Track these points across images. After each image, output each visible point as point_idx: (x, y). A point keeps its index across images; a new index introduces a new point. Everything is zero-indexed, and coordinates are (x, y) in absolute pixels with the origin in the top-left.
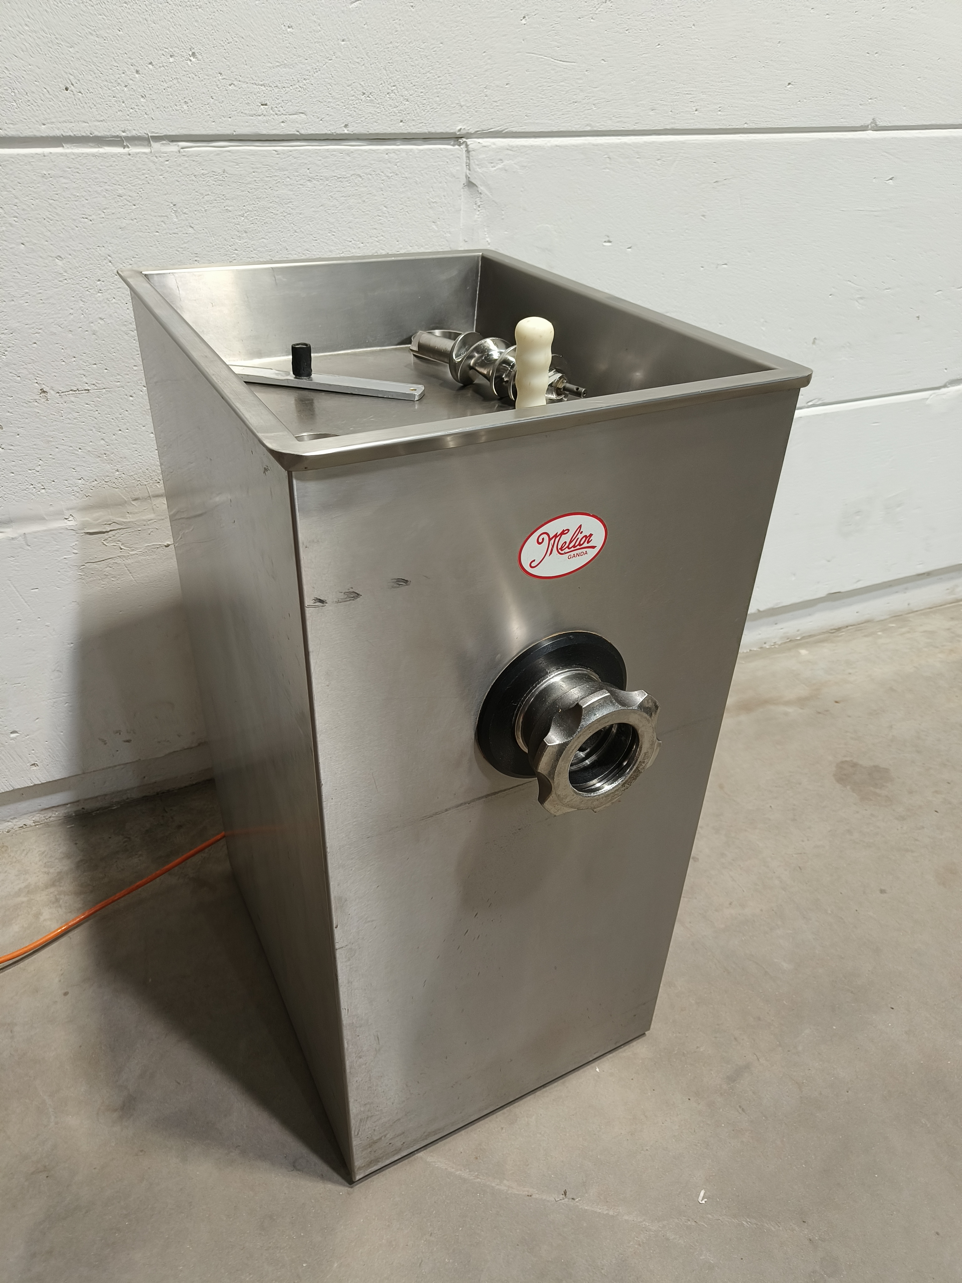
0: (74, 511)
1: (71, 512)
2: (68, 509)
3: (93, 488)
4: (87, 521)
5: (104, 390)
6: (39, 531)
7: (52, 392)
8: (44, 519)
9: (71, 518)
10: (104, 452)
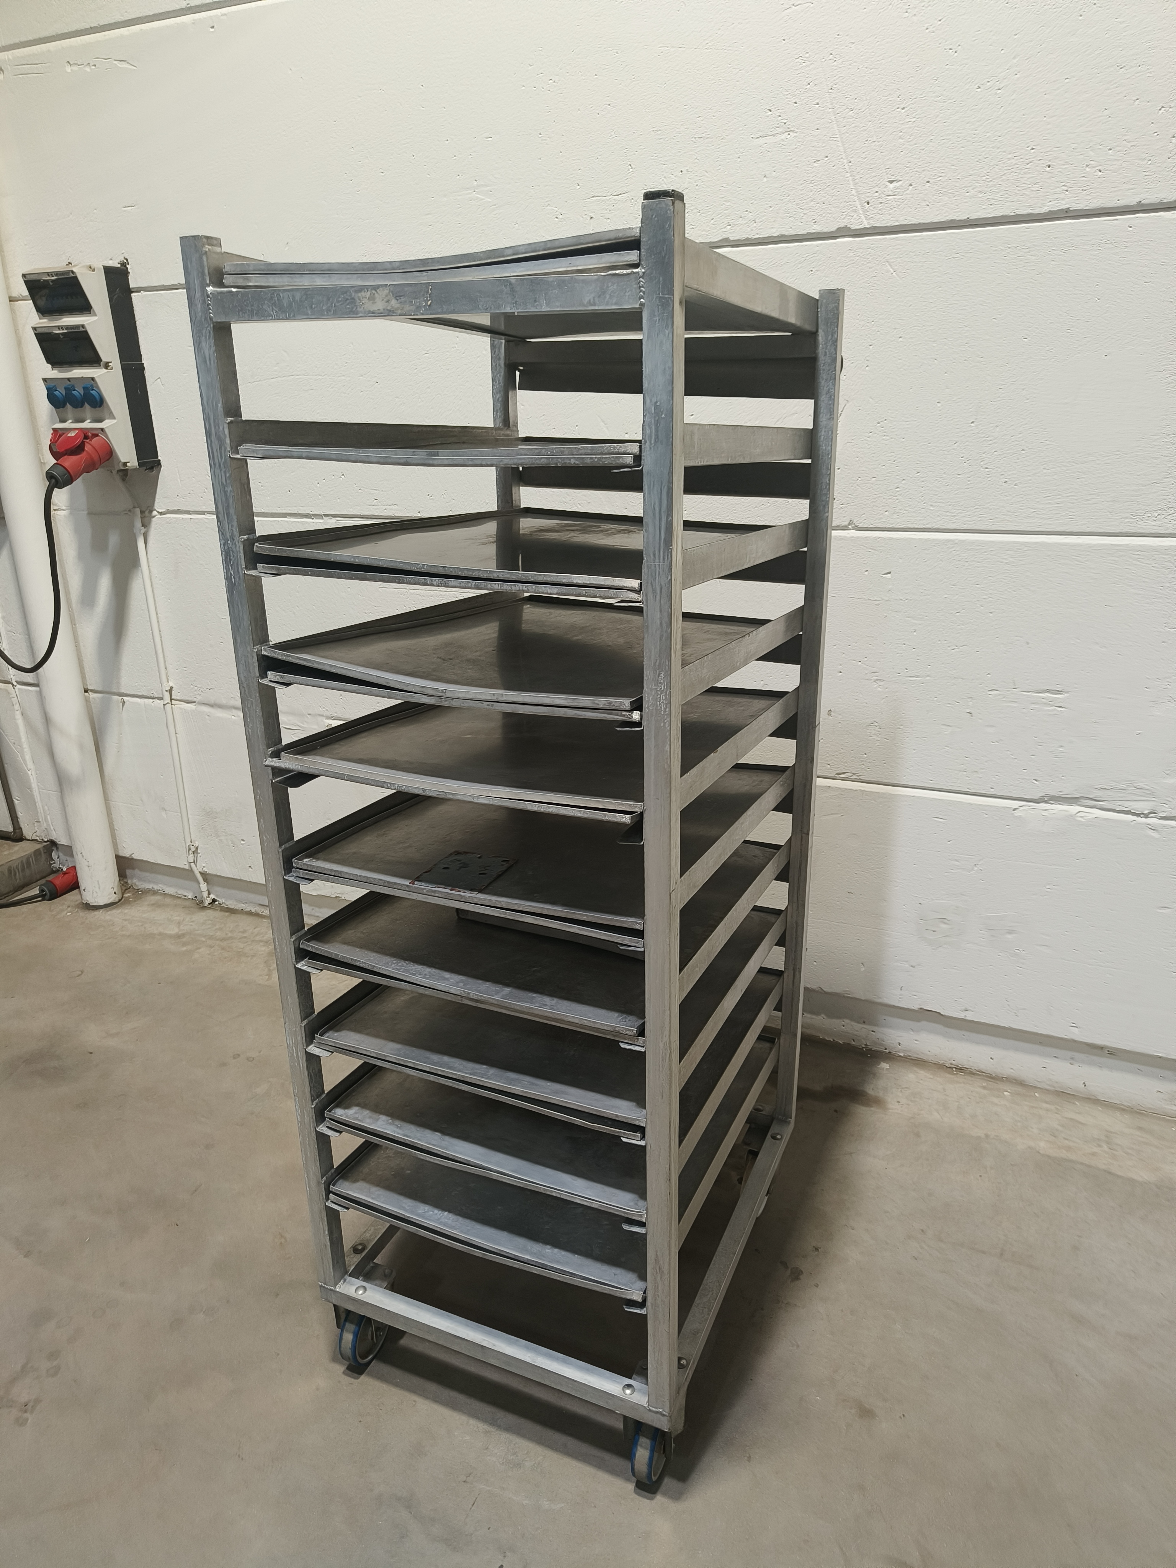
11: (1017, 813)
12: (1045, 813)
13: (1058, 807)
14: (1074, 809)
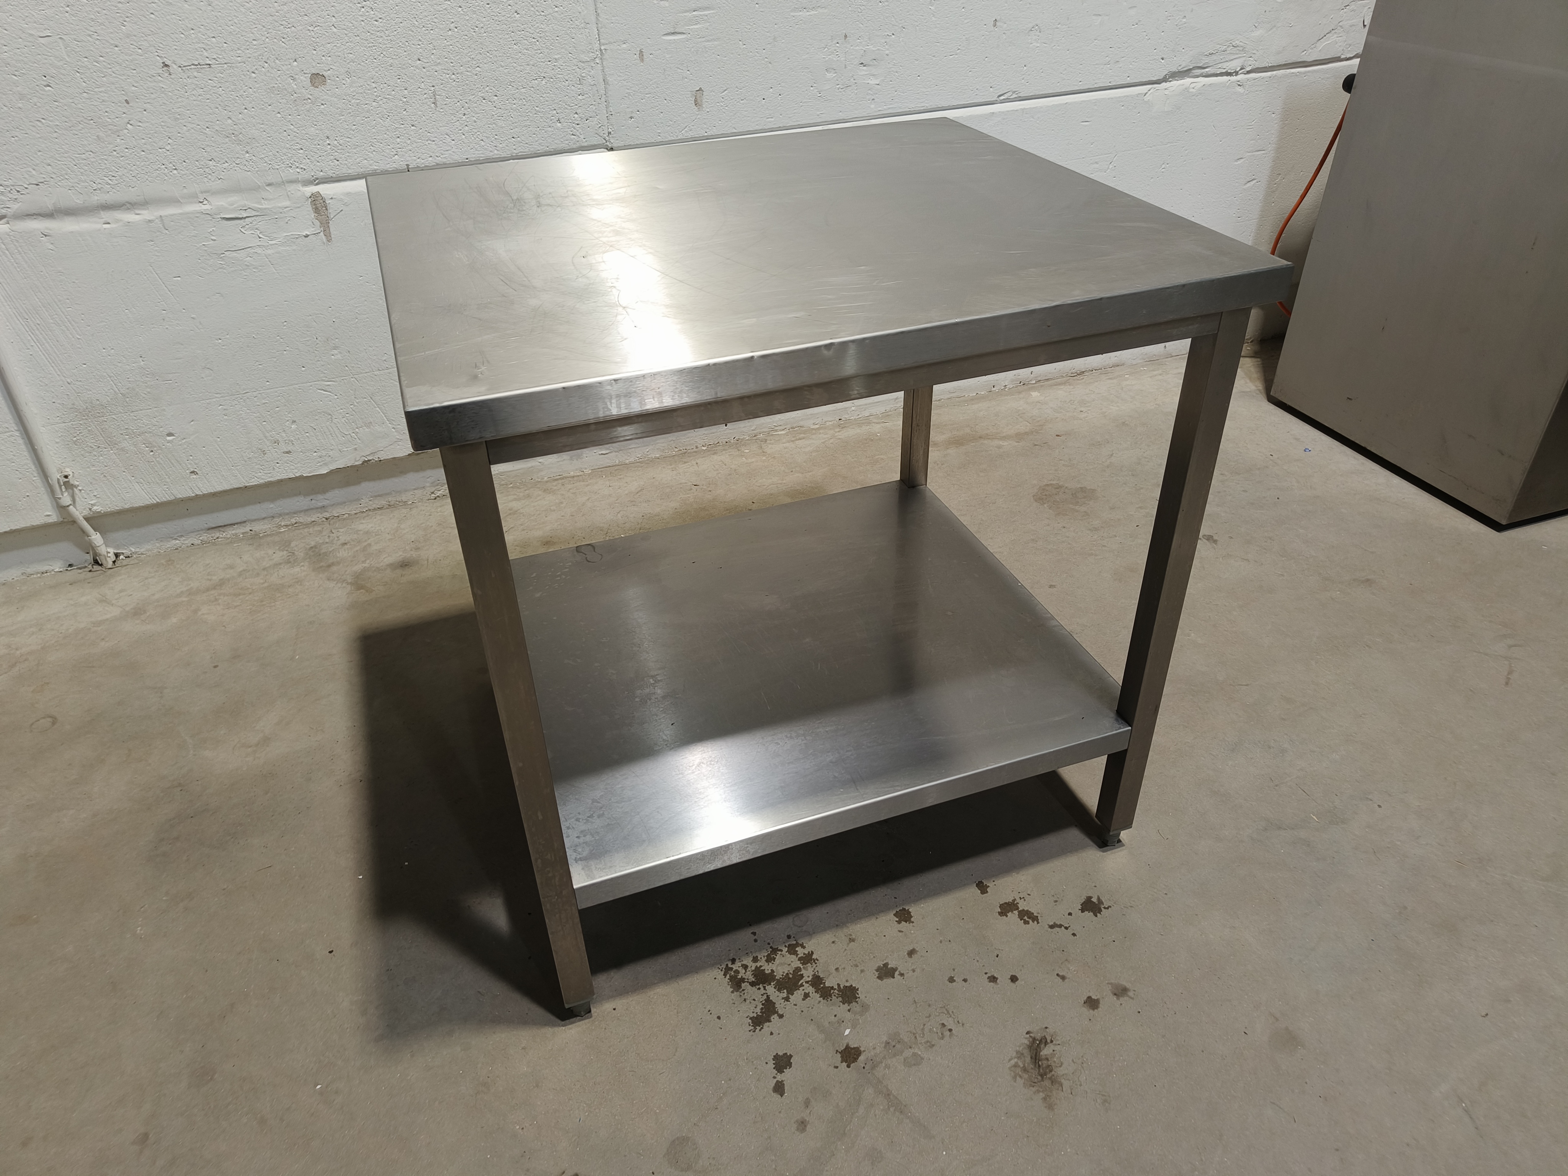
0: (208, 194)
1: (205, 195)
2: (202, 193)
3: (224, 170)
4: (222, 205)
5: (226, 66)
6: (175, 214)
7: (175, 66)
8: (179, 201)
9: (205, 202)
10: (231, 132)
11: (1146, 98)
12: (1166, 92)
13: (1175, 84)
14: (1187, 81)
